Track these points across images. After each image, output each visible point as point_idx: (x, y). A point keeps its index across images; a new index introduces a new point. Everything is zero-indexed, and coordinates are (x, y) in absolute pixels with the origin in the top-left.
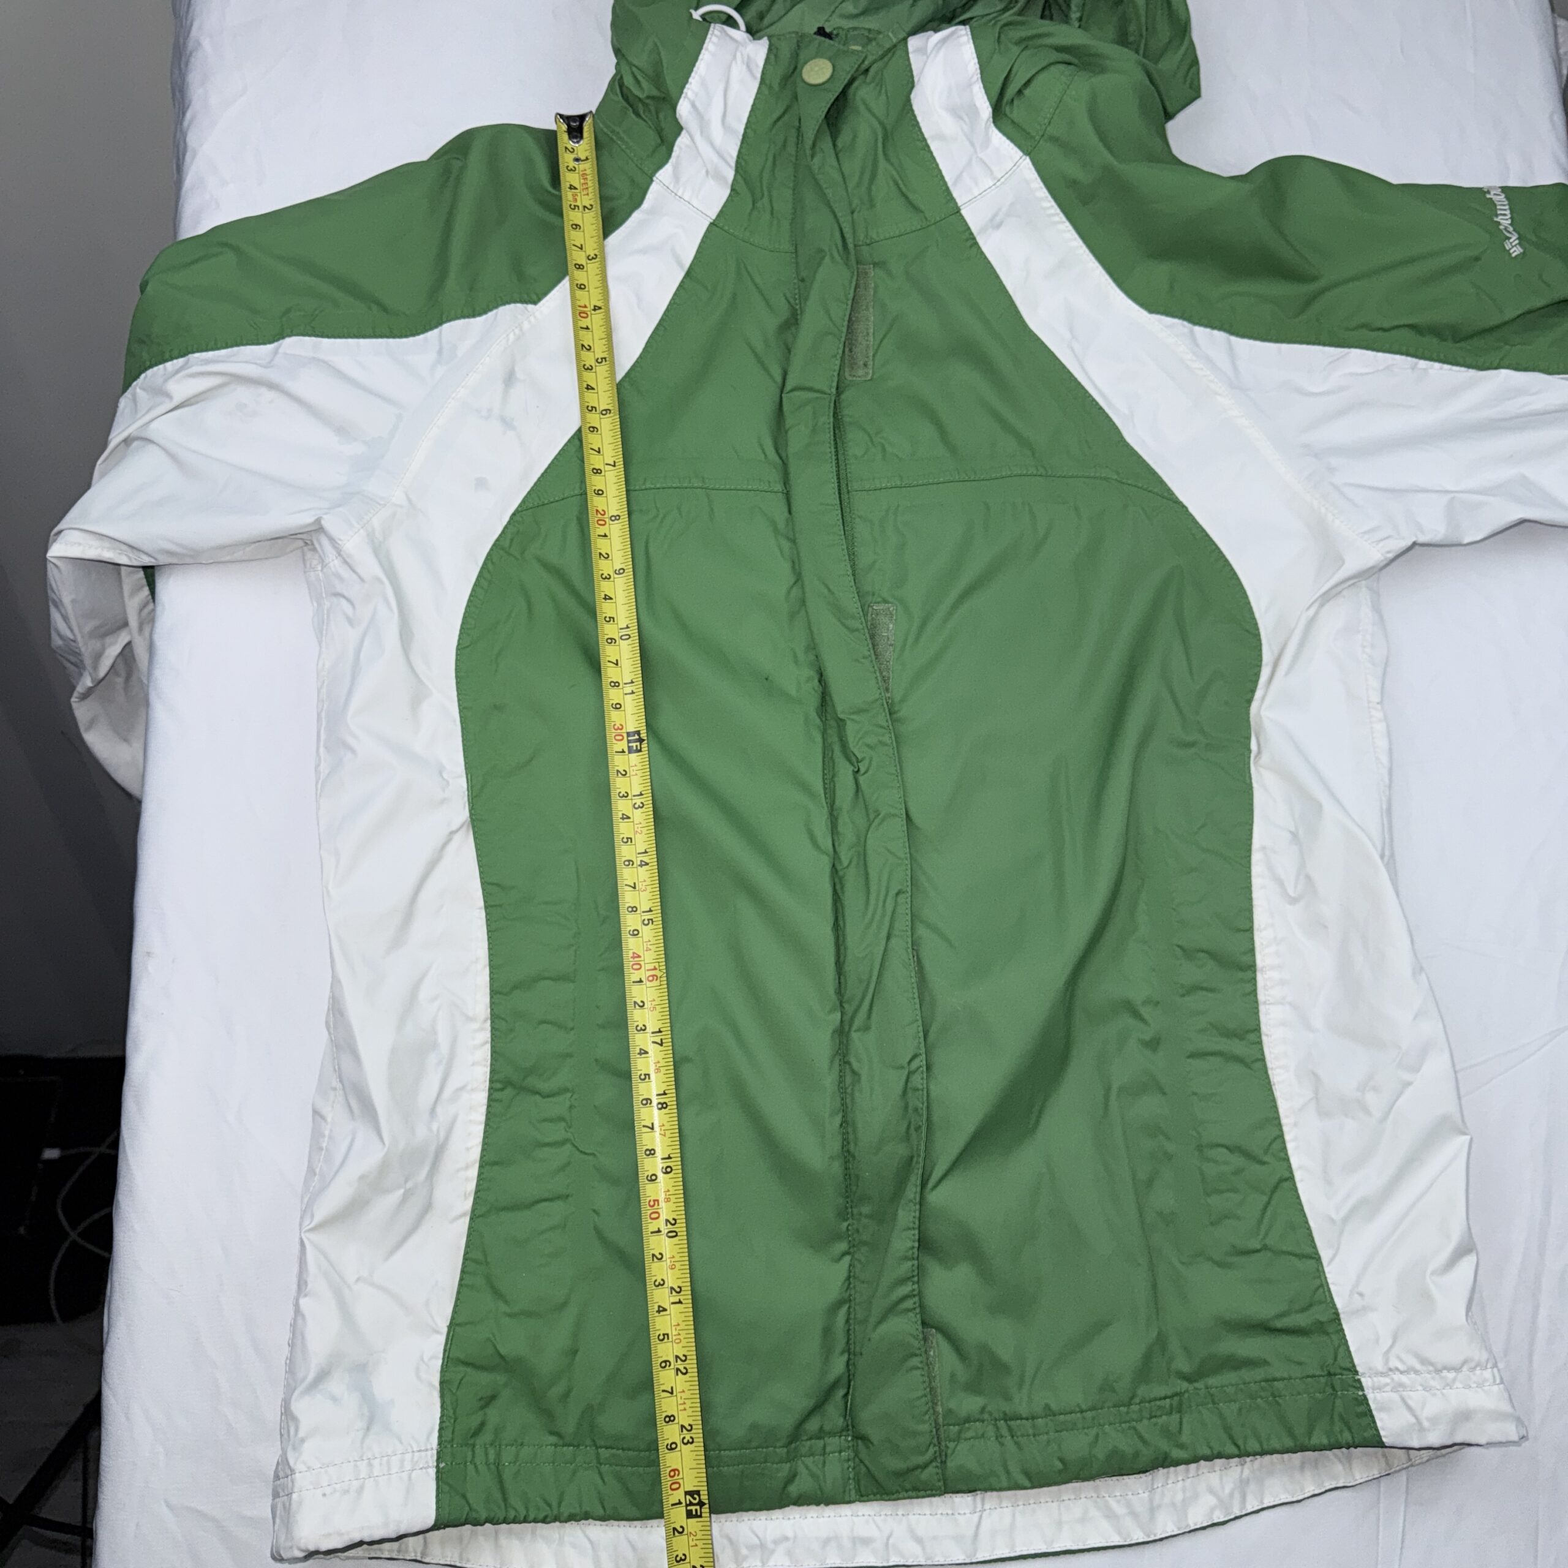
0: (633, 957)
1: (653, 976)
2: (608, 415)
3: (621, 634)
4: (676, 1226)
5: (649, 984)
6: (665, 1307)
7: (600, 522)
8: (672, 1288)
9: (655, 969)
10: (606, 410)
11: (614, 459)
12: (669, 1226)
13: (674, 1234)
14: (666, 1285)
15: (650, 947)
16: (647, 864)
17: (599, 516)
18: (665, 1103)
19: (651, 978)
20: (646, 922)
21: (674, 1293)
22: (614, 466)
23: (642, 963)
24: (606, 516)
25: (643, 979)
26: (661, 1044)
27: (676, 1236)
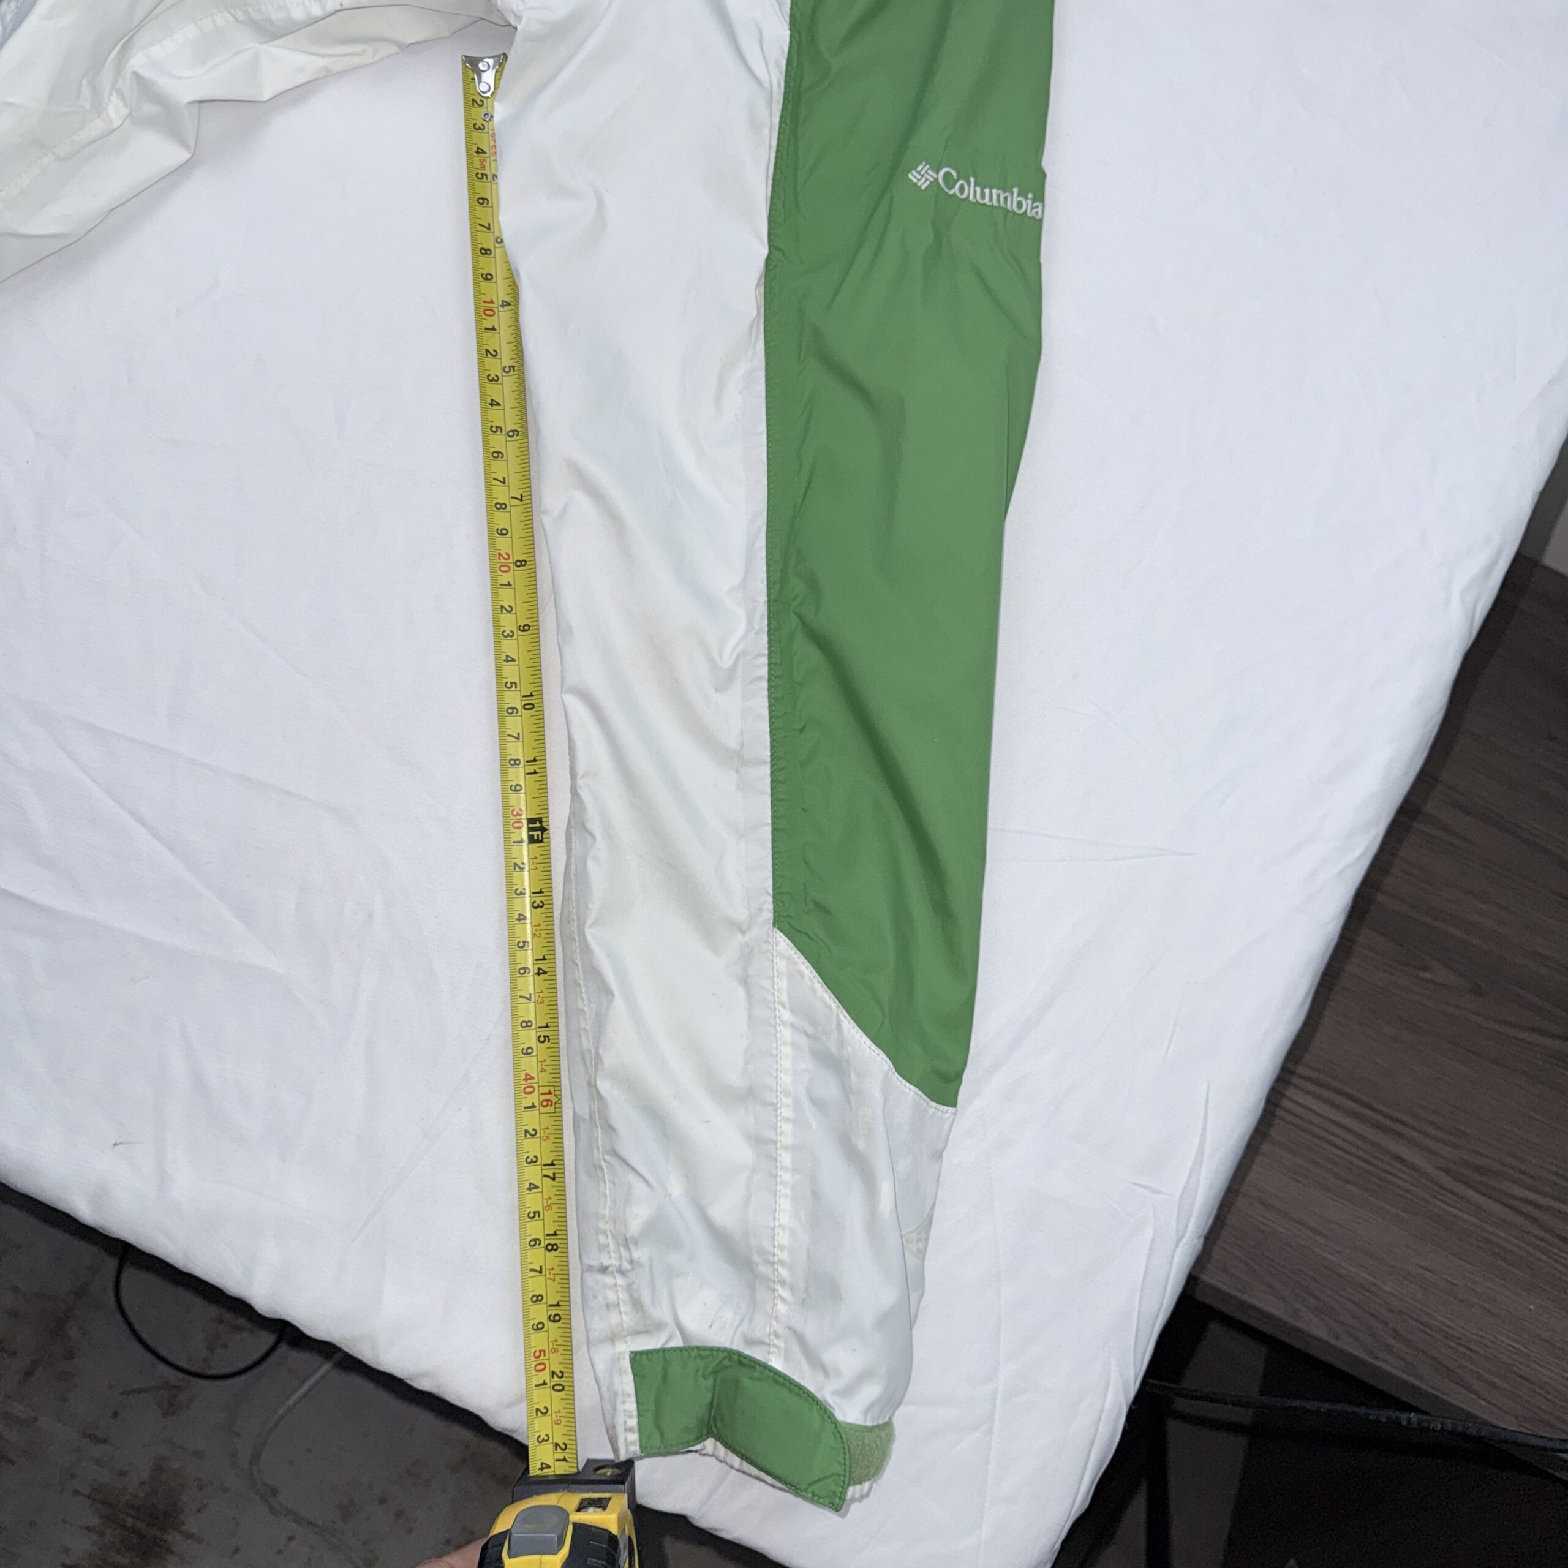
0: (526, 1080)
1: (547, 1101)
2: (515, 438)
3: (524, 703)
4: (563, 1379)
5: (543, 1110)
6: (549, 1464)
7: (503, 569)
8: (557, 1445)
9: (550, 1093)
10: (513, 431)
11: (521, 491)
12: (556, 1378)
13: (561, 1388)
14: (550, 1441)
15: (545, 1068)
16: (545, 973)
17: (502, 560)
18: (555, 1244)
19: (545, 1103)
20: (542, 1039)
21: (559, 1450)
22: (521, 500)
23: (536, 1086)
24: (511, 560)
25: (536, 1104)
26: (554, 1179)
27: (563, 1390)
